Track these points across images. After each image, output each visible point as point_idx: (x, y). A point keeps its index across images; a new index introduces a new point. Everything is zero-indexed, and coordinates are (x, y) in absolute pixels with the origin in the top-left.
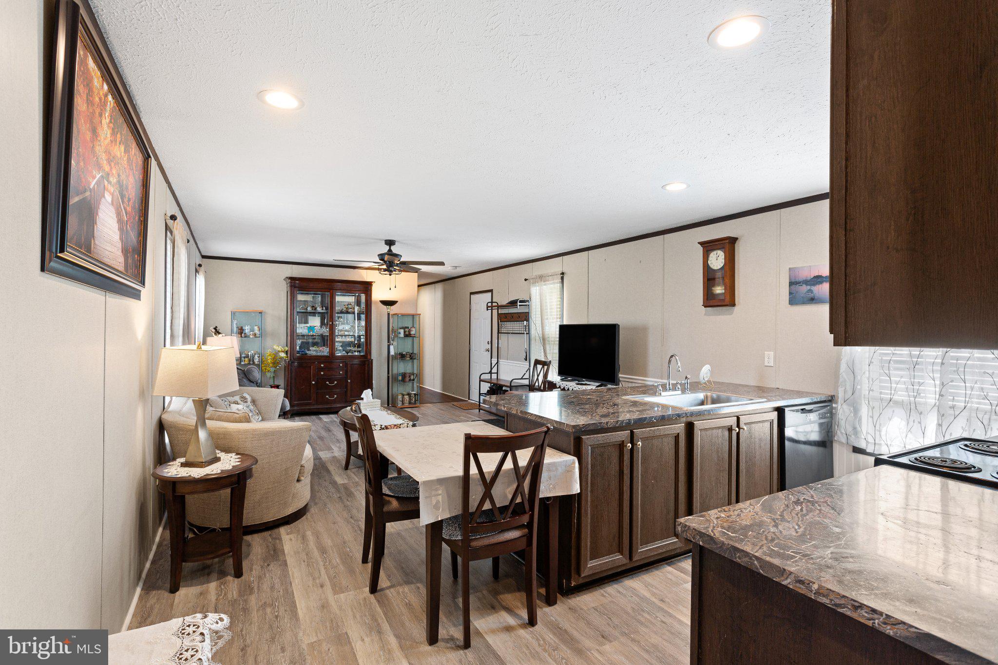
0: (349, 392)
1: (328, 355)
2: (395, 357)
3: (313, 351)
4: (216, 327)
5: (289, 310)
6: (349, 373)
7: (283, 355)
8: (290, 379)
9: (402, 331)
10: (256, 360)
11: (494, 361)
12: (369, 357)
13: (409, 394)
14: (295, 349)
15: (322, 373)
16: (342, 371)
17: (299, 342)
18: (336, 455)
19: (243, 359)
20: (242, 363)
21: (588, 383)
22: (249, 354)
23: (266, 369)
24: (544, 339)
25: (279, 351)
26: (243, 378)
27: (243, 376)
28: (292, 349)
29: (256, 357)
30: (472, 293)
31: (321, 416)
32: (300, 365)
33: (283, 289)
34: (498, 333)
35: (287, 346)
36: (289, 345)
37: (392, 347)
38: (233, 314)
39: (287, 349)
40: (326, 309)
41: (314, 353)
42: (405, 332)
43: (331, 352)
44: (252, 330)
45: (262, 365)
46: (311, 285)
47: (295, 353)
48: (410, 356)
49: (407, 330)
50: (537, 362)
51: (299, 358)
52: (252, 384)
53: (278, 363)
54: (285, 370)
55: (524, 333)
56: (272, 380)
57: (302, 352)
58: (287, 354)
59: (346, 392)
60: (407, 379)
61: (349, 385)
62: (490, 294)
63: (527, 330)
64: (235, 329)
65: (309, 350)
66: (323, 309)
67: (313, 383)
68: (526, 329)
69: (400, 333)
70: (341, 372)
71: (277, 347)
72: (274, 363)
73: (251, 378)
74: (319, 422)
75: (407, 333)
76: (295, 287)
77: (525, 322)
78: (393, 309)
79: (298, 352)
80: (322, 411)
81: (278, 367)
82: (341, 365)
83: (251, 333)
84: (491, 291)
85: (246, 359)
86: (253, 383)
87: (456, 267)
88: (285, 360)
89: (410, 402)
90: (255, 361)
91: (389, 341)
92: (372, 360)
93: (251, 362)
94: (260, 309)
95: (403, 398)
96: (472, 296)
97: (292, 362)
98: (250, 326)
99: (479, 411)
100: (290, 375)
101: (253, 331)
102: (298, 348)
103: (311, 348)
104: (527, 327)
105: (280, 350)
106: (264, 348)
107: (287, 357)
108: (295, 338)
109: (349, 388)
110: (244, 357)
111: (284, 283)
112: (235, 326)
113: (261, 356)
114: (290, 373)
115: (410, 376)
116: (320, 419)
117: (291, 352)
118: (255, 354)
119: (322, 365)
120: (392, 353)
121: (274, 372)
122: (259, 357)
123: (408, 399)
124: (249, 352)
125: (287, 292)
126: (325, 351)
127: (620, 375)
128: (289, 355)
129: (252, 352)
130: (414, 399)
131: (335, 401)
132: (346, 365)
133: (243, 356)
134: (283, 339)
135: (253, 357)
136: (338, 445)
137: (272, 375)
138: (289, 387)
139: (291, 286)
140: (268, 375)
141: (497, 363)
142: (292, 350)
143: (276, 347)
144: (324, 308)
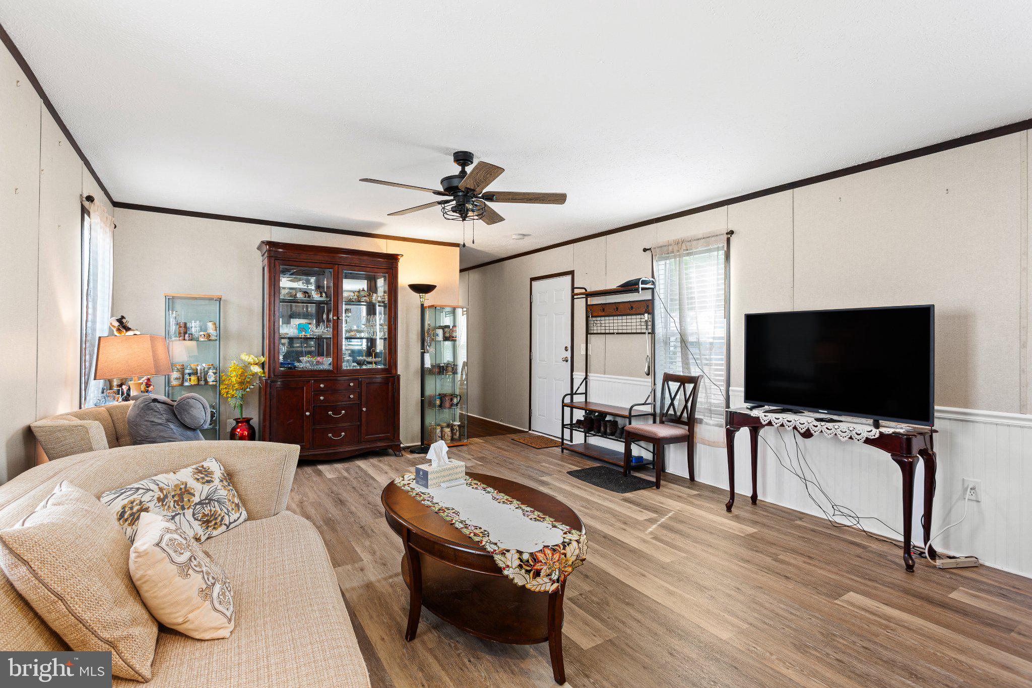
0: (364, 428)
1: (331, 368)
2: (431, 372)
3: (306, 363)
4: (123, 317)
5: (266, 296)
6: (364, 398)
7: (257, 369)
8: (268, 410)
9: (440, 332)
10: (211, 379)
11: (579, 376)
12: (394, 371)
13: (450, 426)
14: (276, 359)
15: (322, 398)
16: (353, 393)
17: (283, 349)
18: (373, 579)
19: (187, 377)
20: (186, 384)
21: (835, 417)
22: (199, 368)
23: (227, 393)
24: (684, 342)
25: (250, 364)
26: (168, 420)
27: (170, 417)
28: (272, 358)
29: (211, 373)
30: (533, 279)
31: (320, 467)
32: (286, 386)
33: (258, 261)
34: (588, 333)
35: (263, 355)
36: (266, 353)
37: (427, 356)
38: (171, 302)
39: (263, 359)
40: (327, 297)
41: (309, 367)
42: (444, 333)
43: (335, 364)
44: (203, 328)
45: (222, 387)
46: (304, 256)
47: (278, 365)
48: (453, 368)
49: (446, 330)
50: (668, 378)
51: (284, 375)
52: (189, 433)
53: (248, 382)
54: (260, 393)
55: (644, 333)
56: (238, 411)
57: (289, 364)
58: (263, 369)
59: (360, 426)
60: (447, 404)
61: (364, 416)
62: (569, 277)
63: (650, 327)
64: (173, 328)
65: (300, 361)
66: (321, 296)
67: (308, 414)
68: (647, 325)
69: (437, 335)
70: (352, 396)
71: (247, 357)
72: (241, 383)
73: (188, 421)
74: (315, 478)
75: (447, 335)
76: (276, 259)
77: (646, 315)
78: (429, 299)
79: (282, 365)
80: (321, 459)
81: (248, 390)
82: (352, 384)
83: (202, 333)
84: (572, 273)
85: (193, 378)
86: (194, 430)
87: (524, 235)
88: (260, 378)
89: (452, 437)
90: (209, 380)
91: (423, 347)
92: (399, 377)
93: (202, 383)
94: (216, 293)
95: (442, 431)
96: (534, 283)
97: (272, 382)
98: (200, 322)
99: (562, 452)
100: (268, 404)
101: (206, 330)
102: (281, 357)
103: (301, 358)
104: (650, 323)
105: (252, 361)
106: (225, 358)
107: (264, 373)
108: (277, 341)
109: (363, 420)
110: (190, 374)
111: (259, 253)
112: (172, 322)
113: (218, 371)
114: (268, 401)
115: (452, 400)
116: (320, 473)
117: (270, 364)
118: (209, 368)
119: (322, 386)
120: (428, 365)
121: (243, 397)
122: (215, 373)
123: (449, 434)
124: (198, 365)
125: (264, 269)
126: (326, 363)
127: (936, 407)
128: (266, 370)
129: (204, 365)
130: (458, 433)
131: (341, 443)
132: (359, 384)
133: (187, 371)
134: (257, 343)
135: (206, 373)
136: (367, 543)
137: (239, 402)
138: (267, 423)
139: (269, 257)
140: (232, 402)
141: (586, 378)
142: (272, 362)
143: (245, 357)
144: (324, 295)
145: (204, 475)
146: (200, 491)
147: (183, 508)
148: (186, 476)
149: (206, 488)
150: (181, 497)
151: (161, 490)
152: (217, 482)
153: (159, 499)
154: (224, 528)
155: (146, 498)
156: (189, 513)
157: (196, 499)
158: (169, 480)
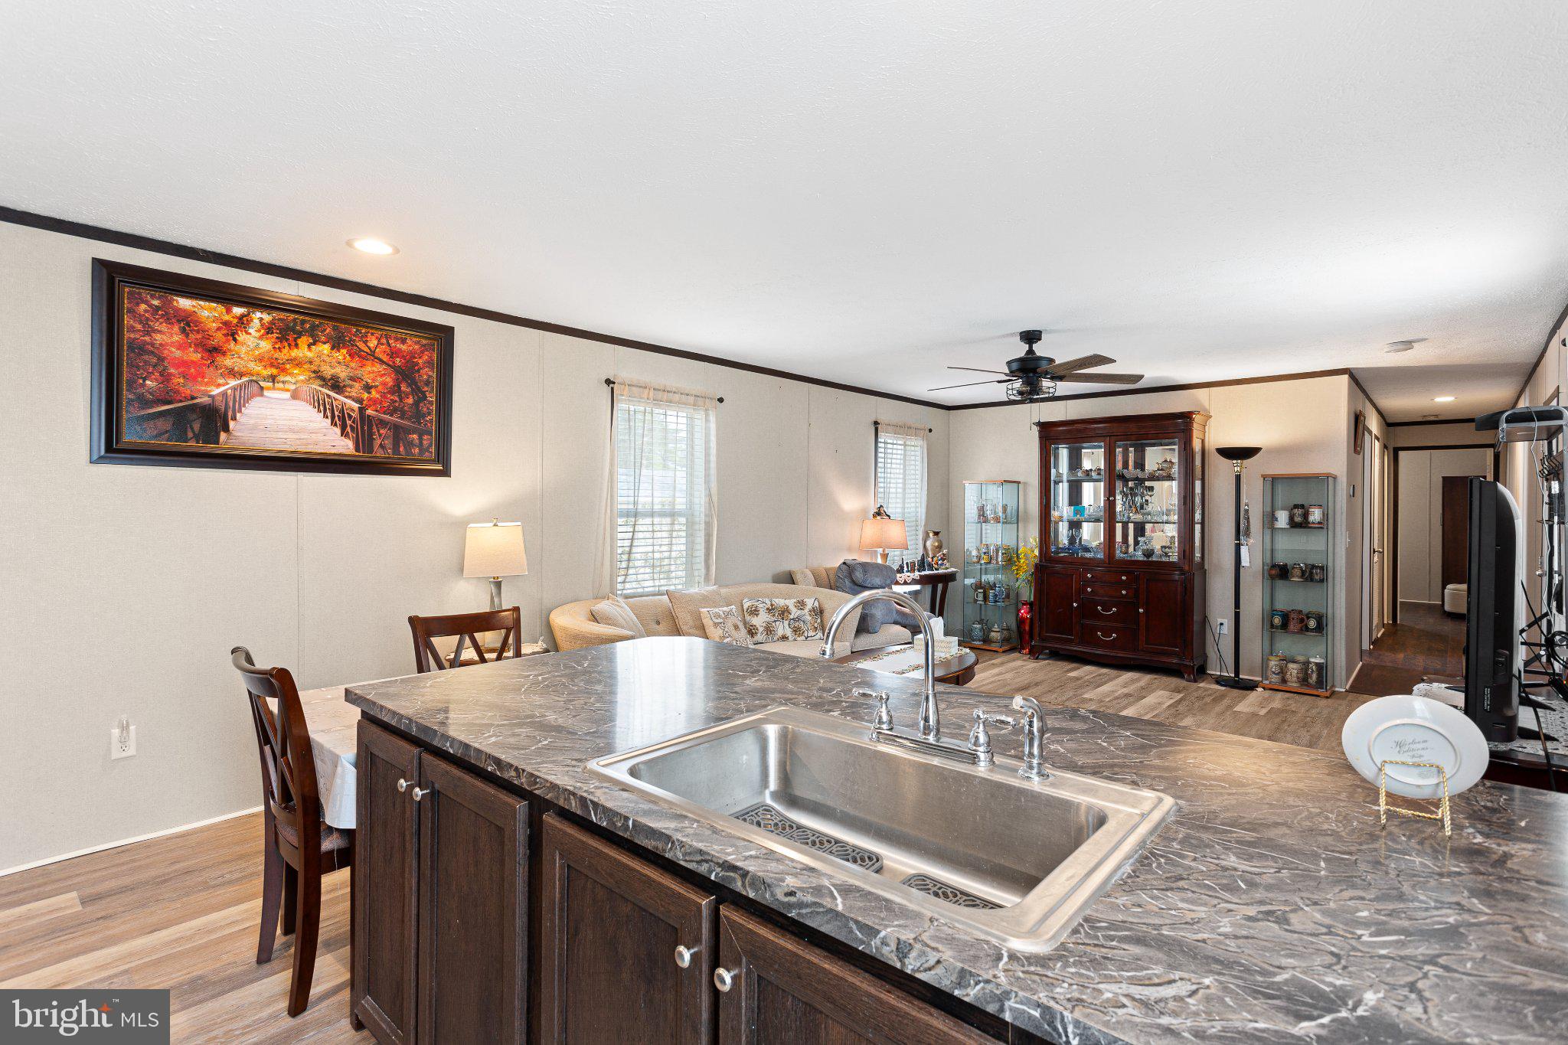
0: (1142, 632)
6: (1142, 596)
9: (1284, 515)
12: (1185, 567)
14: (1047, 543)
15: (1089, 589)
16: (1126, 589)
22: (992, 548)
28: (1043, 542)
37: (1244, 550)
42: (1291, 518)
43: (1107, 552)
59: (1136, 631)
60: (1295, 626)
61: (1142, 618)
67: (1075, 605)
69: (1276, 519)
70: (1124, 592)
76: (1047, 438)
78: (1251, 467)
80: (1089, 658)
82: (1124, 578)
91: (1238, 537)
92: (1192, 575)
95: (1283, 667)
97: (1042, 566)
115: (1303, 621)
117: (1042, 548)
119: (1089, 575)
120: (1245, 562)
123: (1296, 672)
131: (1112, 645)
132: (1135, 579)
139: (1041, 438)
142: (1043, 546)
145: (801, 604)
146: (795, 613)
147: (783, 619)
148: (790, 603)
149: (799, 612)
150: (783, 613)
151: (772, 605)
152: (806, 611)
153: (767, 609)
154: (803, 638)
155: (761, 605)
156: (786, 623)
157: (792, 617)
158: (780, 602)
